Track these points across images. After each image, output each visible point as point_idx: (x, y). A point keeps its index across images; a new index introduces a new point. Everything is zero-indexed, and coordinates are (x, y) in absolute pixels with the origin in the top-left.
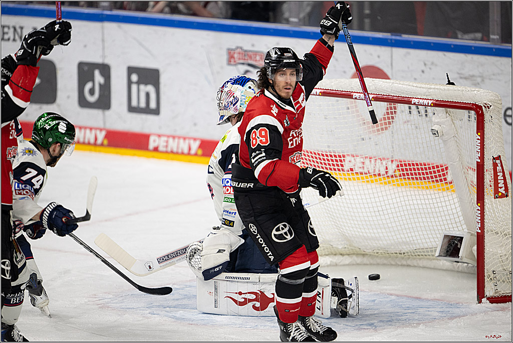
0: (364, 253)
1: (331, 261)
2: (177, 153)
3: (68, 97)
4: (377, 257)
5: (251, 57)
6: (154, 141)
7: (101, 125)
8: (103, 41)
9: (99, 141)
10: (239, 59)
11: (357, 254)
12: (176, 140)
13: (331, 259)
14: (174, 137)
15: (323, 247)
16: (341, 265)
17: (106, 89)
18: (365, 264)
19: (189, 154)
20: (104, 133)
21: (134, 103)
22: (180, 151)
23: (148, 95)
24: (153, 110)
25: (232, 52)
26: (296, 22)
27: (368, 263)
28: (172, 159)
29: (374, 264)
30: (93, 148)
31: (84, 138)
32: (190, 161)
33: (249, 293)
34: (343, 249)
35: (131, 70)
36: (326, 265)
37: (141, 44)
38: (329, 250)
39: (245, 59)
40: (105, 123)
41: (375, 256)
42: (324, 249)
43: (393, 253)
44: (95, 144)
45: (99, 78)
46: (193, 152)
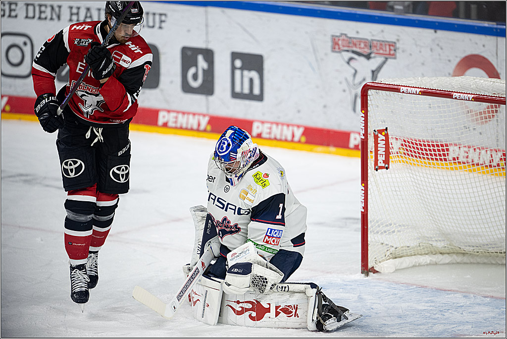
0: (464, 252)
1: (431, 260)
2: (280, 140)
3: (172, 82)
4: (478, 256)
5: (355, 45)
6: (258, 127)
7: (204, 111)
8: (207, 26)
9: (202, 127)
10: (343, 46)
11: (457, 253)
12: (280, 127)
13: (430, 258)
14: (277, 124)
15: (423, 246)
16: (440, 264)
17: (209, 74)
18: (465, 263)
19: (292, 141)
20: (207, 119)
21: (238, 89)
22: (283, 138)
23: (251, 81)
24: (256, 96)
25: (337, 39)
26: (401, 10)
27: (468, 262)
28: (276, 146)
29: (474, 263)
30: (195, 133)
31: (187, 123)
32: (294, 148)
33: (246, 302)
34: (443, 249)
35: (235, 56)
36: (426, 264)
37: (245, 30)
38: (429, 249)
39: (349, 47)
40: (208, 108)
41: (475, 255)
42: (423, 249)
43: (493, 253)
44: (198, 130)
45: (202, 63)
46: (296, 139)
